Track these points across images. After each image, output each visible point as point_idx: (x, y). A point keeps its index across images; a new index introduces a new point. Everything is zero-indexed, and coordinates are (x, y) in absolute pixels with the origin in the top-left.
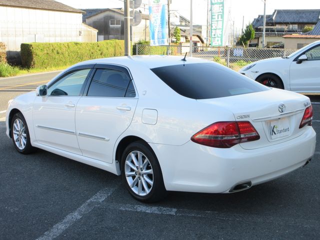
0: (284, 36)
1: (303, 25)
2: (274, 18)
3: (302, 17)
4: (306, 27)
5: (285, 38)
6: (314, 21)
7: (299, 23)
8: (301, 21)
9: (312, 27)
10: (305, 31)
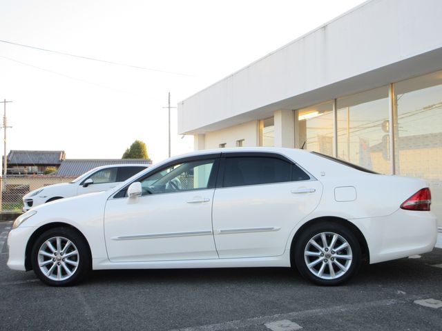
0: (29, 177)
1: (43, 167)
2: (10, 159)
3: (42, 159)
4: (48, 168)
6: (56, 162)
7: (38, 165)
8: (41, 162)
9: (54, 169)
10: (47, 173)
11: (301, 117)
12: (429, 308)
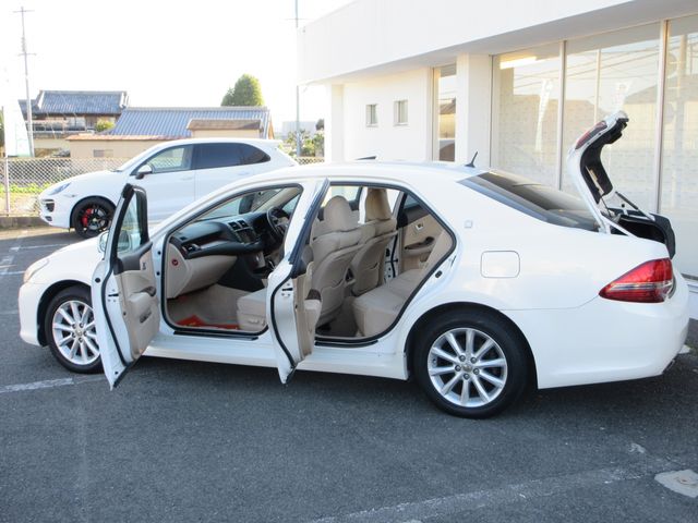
0: (69, 138)
1: (93, 118)
2: (40, 105)
3: (90, 104)
4: (100, 121)
5: (71, 140)
6: (113, 110)
7: (87, 115)
8: (89, 110)
9: (111, 122)
10: (100, 130)
11: (504, 65)
12: (680, 495)
